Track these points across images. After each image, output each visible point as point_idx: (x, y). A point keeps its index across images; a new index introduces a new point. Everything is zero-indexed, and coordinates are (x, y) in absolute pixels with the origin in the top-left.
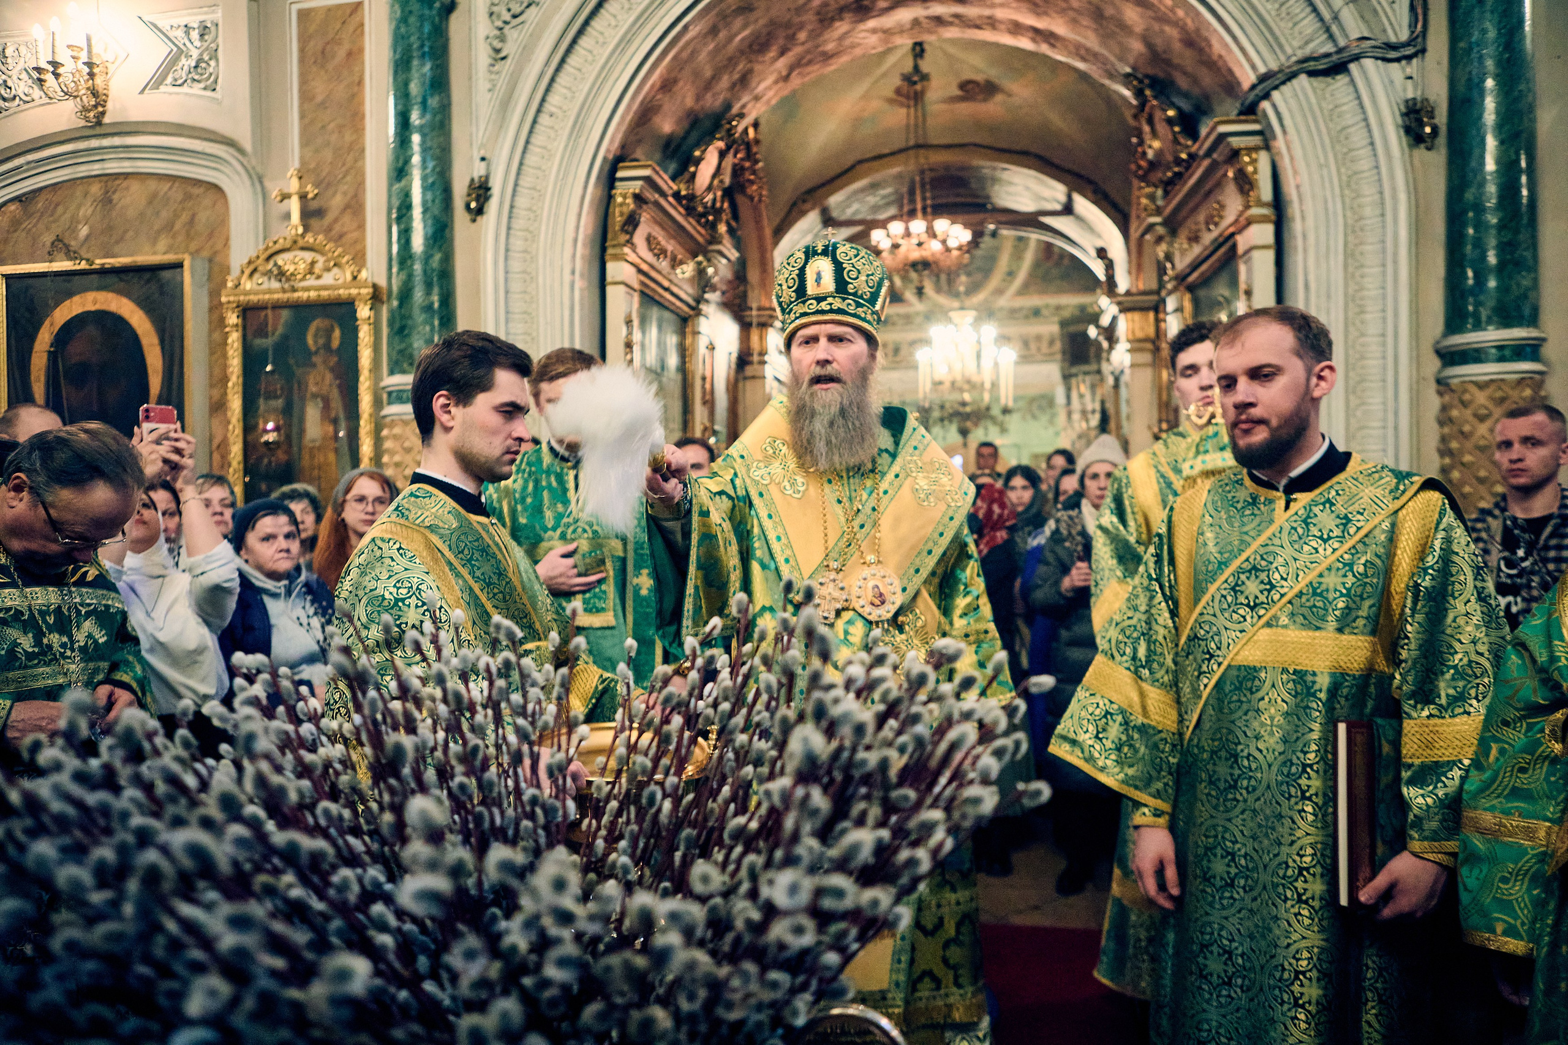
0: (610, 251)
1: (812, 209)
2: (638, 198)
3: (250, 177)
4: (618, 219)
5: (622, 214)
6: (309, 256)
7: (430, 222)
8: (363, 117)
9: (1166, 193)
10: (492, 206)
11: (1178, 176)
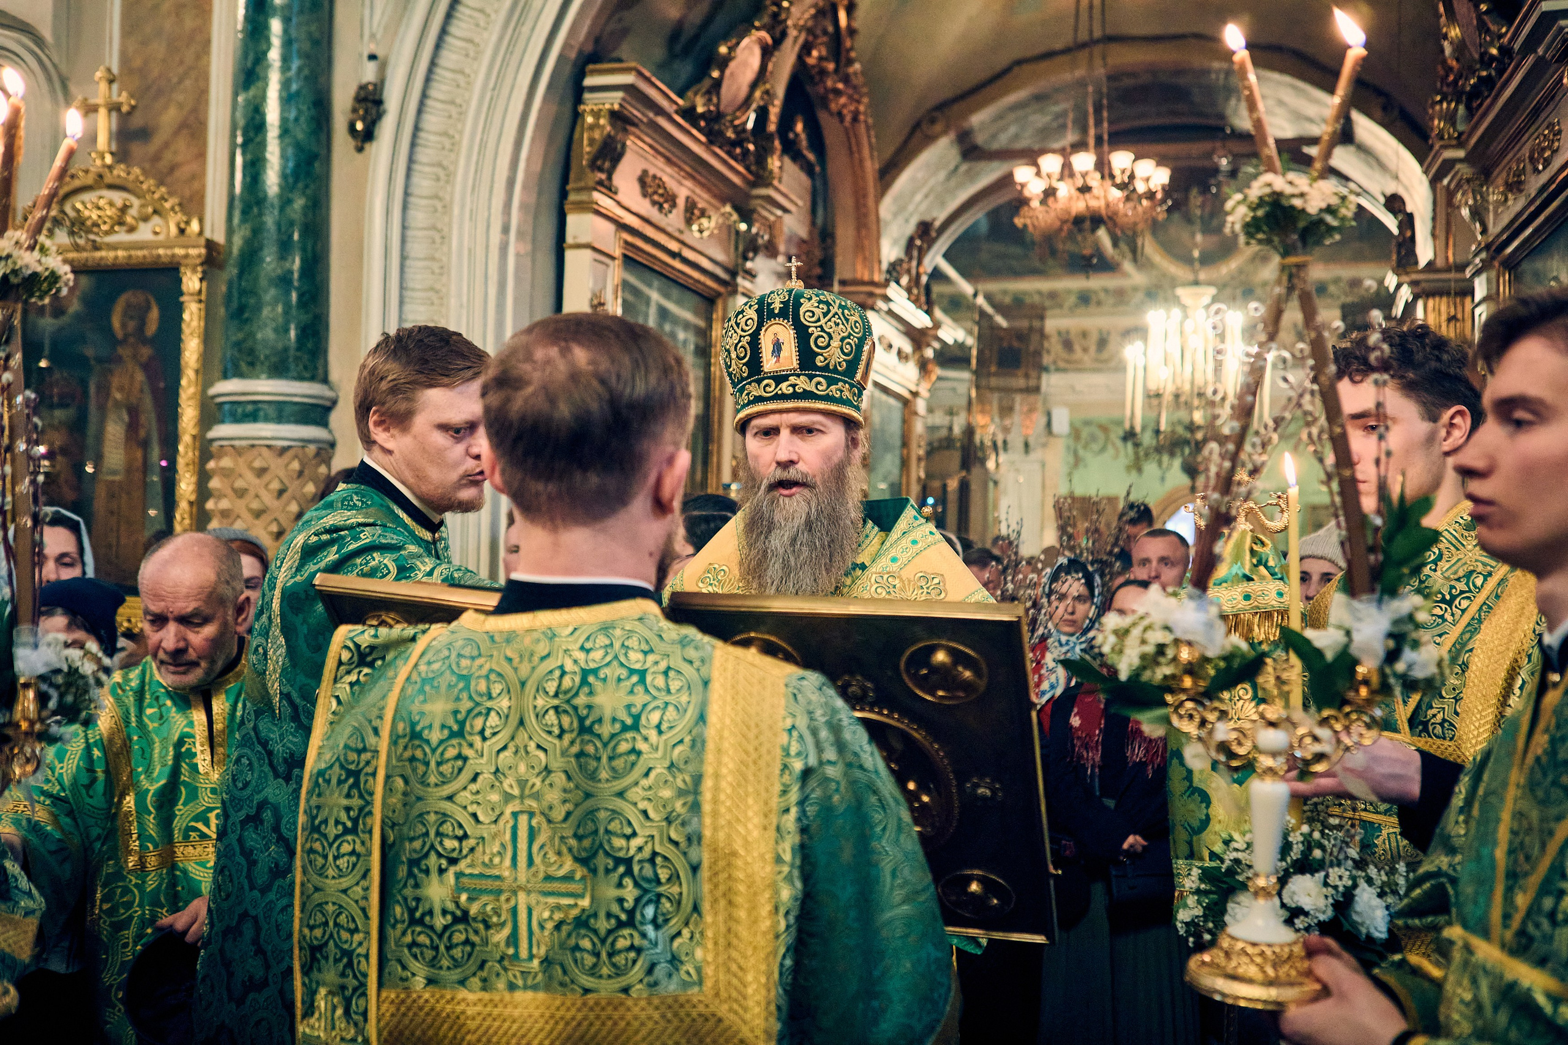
0: (572, 197)
1: (945, 132)
2: (618, 118)
3: (49, 79)
4: (586, 150)
5: (592, 141)
6: (118, 197)
7: (290, 151)
9: (1470, 111)
10: (386, 128)
11: (1488, 83)
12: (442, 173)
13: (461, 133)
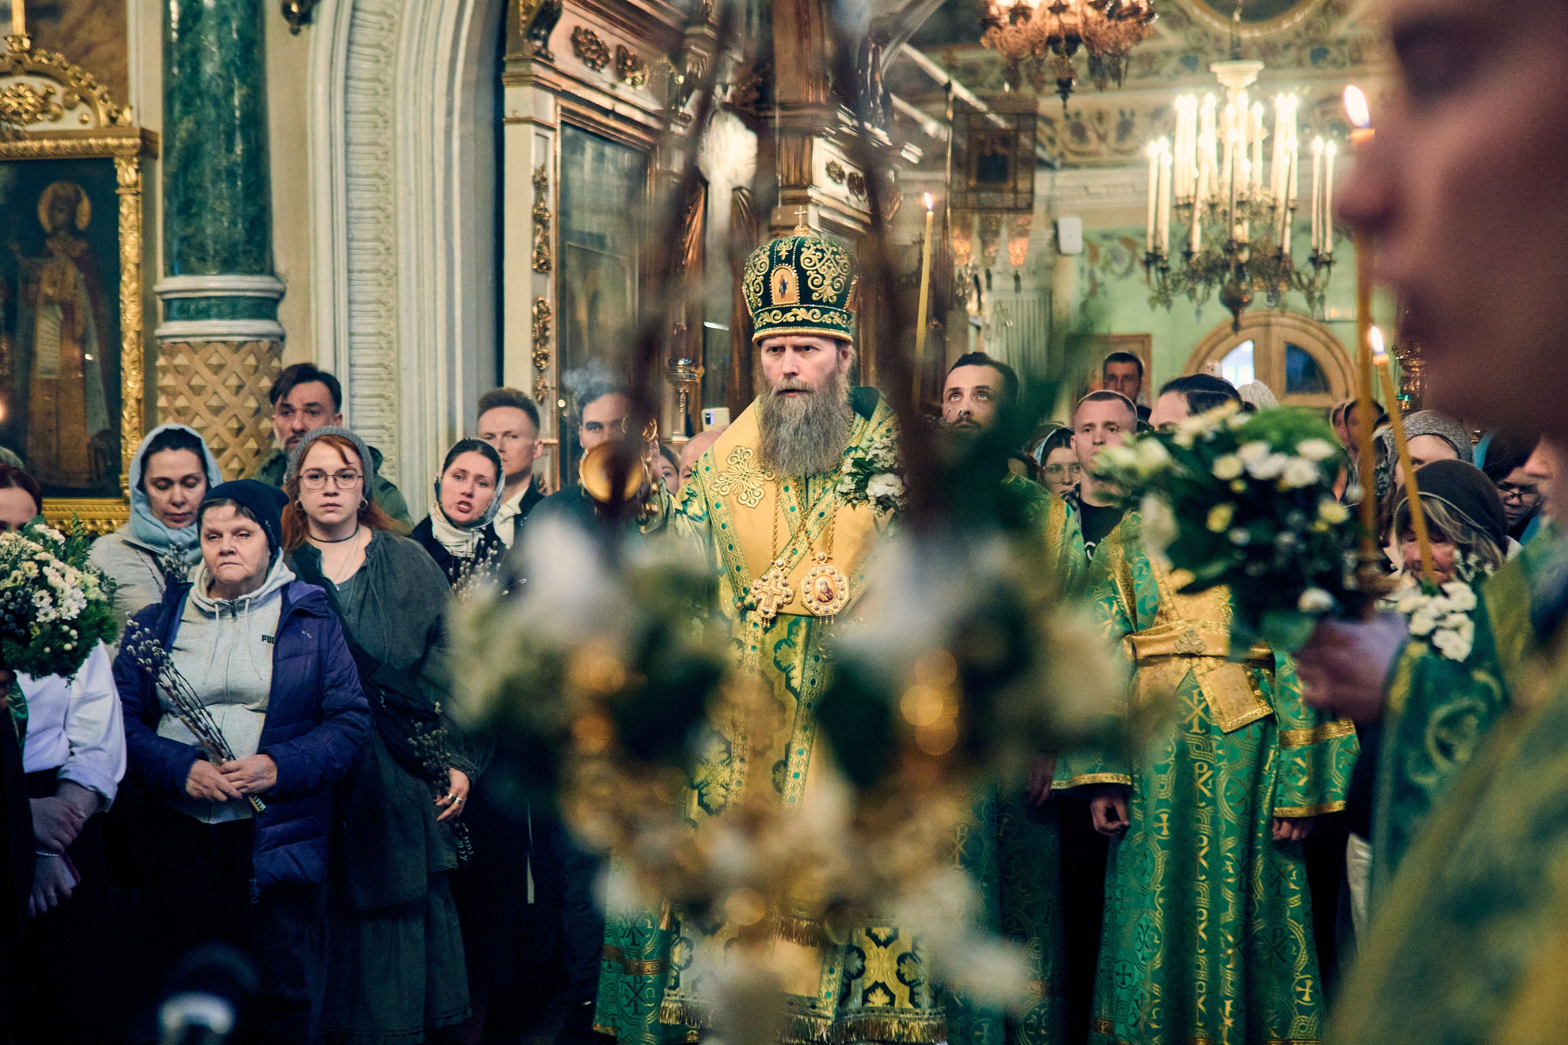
0: (509, 69)
4: (522, 18)
5: (527, 10)
6: (39, 84)
10: (324, 10)
12: (382, 56)
13: (401, 13)
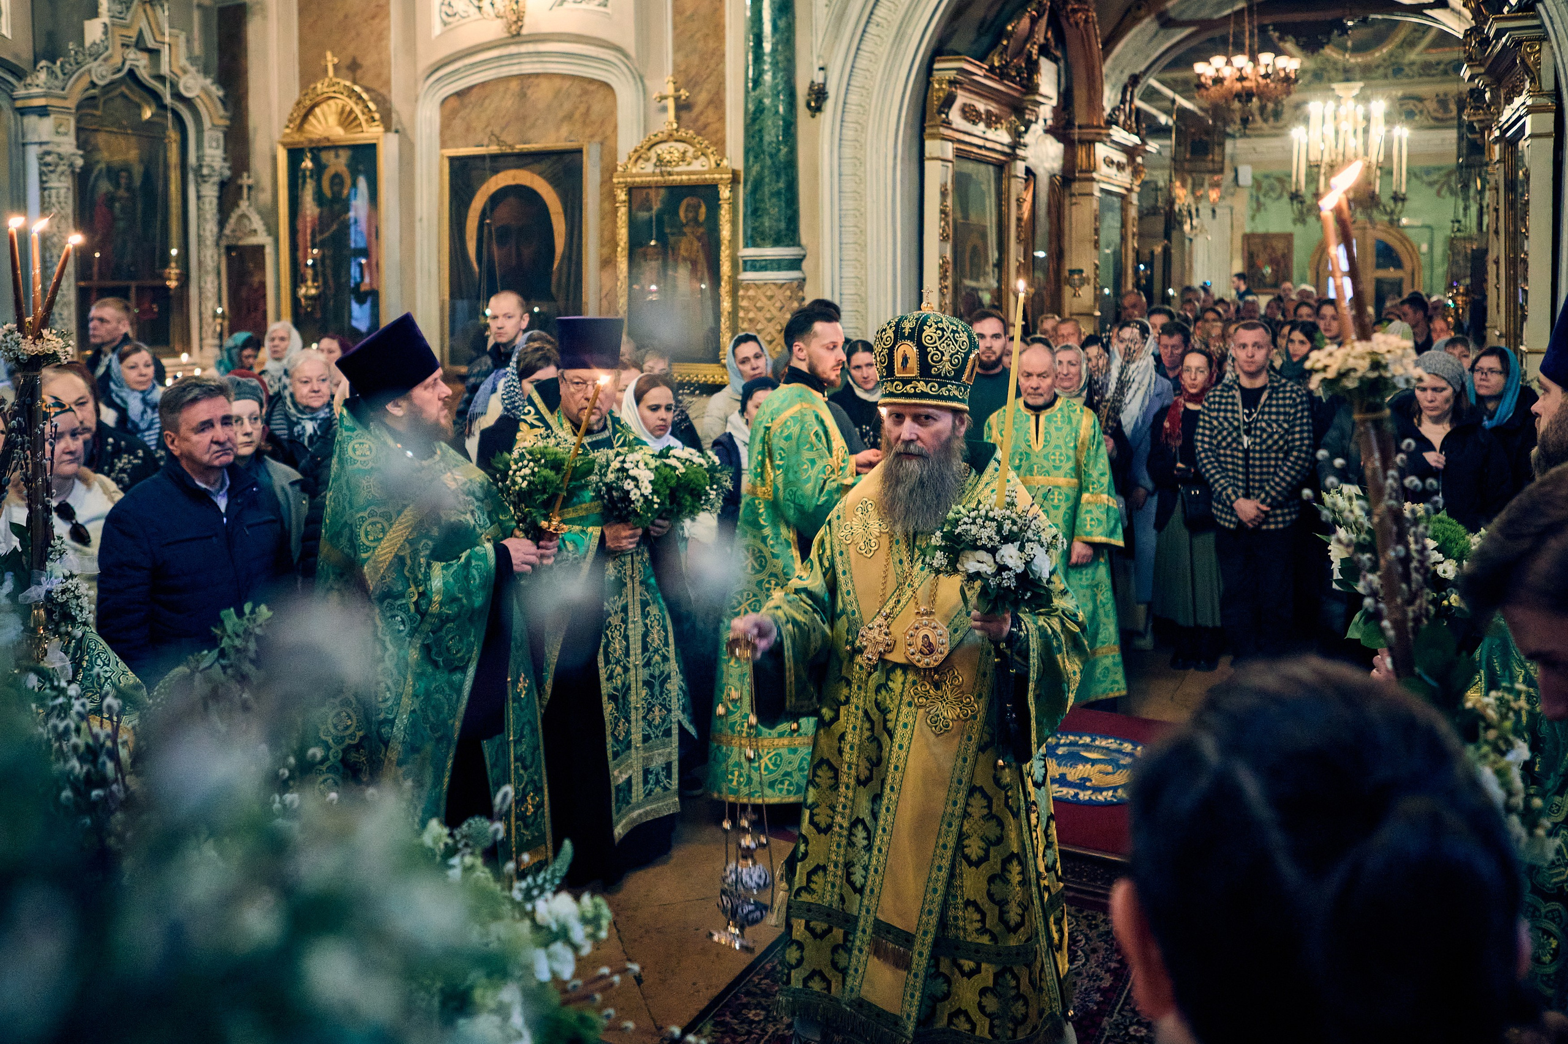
0: (928, 131)
1: (1147, 15)
2: (952, 83)
3: (634, 78)
6: (681, 146)
8: (724, 27)
10: (829, 105)
12: (859, 128)
